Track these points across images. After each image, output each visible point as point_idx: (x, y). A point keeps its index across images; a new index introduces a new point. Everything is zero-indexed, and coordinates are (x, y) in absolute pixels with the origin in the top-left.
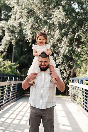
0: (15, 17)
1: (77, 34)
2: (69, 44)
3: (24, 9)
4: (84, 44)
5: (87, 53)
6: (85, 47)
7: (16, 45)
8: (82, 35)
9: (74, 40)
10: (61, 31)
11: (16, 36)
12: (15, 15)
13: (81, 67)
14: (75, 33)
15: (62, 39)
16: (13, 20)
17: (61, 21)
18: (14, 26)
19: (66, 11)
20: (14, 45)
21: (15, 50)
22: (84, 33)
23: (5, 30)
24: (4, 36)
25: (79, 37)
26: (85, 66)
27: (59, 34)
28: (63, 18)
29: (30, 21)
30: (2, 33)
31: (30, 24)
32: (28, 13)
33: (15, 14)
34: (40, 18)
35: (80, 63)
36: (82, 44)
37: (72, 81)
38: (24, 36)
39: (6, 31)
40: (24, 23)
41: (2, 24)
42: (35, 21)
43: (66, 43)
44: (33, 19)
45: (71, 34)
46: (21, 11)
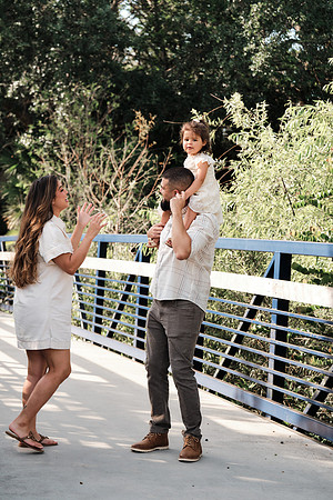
1: (15, 85)
4: (43, 122)
6: (49, 134)
8: (32, 91)
14: (9, 82)
36: (36, 122)
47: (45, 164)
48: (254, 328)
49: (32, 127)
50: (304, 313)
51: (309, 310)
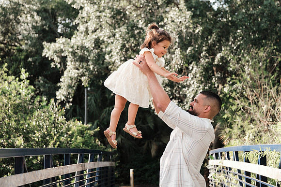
0: (87, 28)
1: (219, 56)
2: (204, 77)
3: (103, 11)
4: (235, 76)
5: (242, 95)
6: (238, 83)
7: (90, 87)
8: (229, 58)
9: (214, 69)
10: (184, 52)
11: (91, 67)
12: (85, 25)
13: (233, 126)
14: (215, 55)
15: (187, 68)
16: (82, 35)
17: (185, 31)
18: (85, 47)
19: (193, 9)
20: (87, 87)
21: (89, 97)
22: (235, 52)
23: (66, 57)
24: (66, 68)
25: (225, 62)
26: (241, 123)
27: (181, 59)
28: (187, 25)
29: (117, 35)
30: (60, 63)
31: (118, 40)
32: (113, 17)
33: (87, 22)
34: (140, 26)
35: (230, 116)
36: (231, 76)
37: (214, 156)
38: (107, 67)
39: (69, 59)
40: (105, 39)
41: (59, 45)
42: (128, 33)
43: (198, 76)
44: (123, 29)
45: (206, 56)
46: (98, 14)
47: (238, 102)
49: (228, 79)
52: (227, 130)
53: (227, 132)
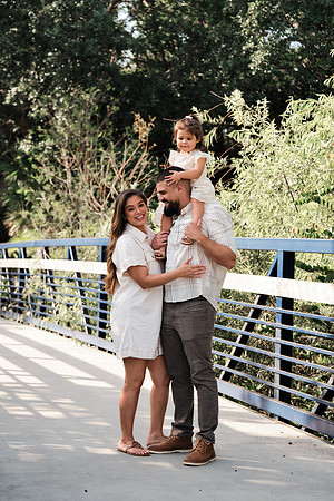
1: (13, 91)
4: (42, 127)
8: (31, 97)
13: (33, 207)
14: (7, 88)
36: (35, 128)
47: (45, 170)
48: (259, 328)
49: (31, 132)
50: (309, 311)
51: (314, 309)
52: (24, 213)
53: (24, 216)
